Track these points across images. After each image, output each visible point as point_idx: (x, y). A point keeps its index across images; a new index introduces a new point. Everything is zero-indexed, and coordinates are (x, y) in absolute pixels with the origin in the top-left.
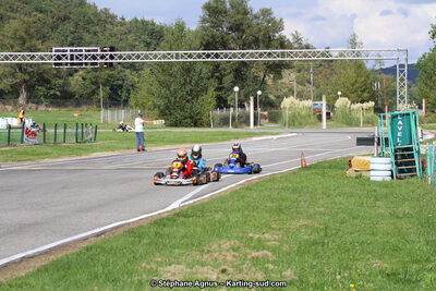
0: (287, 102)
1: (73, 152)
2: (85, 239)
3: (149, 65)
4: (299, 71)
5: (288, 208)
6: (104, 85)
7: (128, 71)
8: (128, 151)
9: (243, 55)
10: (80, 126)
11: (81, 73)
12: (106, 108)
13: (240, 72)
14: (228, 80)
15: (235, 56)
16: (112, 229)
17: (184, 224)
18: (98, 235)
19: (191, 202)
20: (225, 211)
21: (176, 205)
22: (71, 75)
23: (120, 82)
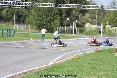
0: (87, 25)
1: (6, 40)
2: (20, 75)
3: (34, 8)
4: (91, 13)
5: (96, 67)
6: (16, 15)
7: (24, 10)
8: (27, 41)
9: (70, 6)
10: (9, 30)
11: (6, 9)
12: (16, 24)
13: (69, 12)
14: (64, 15)
15: (67, 6)
16: (29, 71)
17: (57, 71)
18: (24, 73)
19: (57, 62)
20: (72, 67)
21: (51, 63)
22: (2, 10)
23: (21, 14)
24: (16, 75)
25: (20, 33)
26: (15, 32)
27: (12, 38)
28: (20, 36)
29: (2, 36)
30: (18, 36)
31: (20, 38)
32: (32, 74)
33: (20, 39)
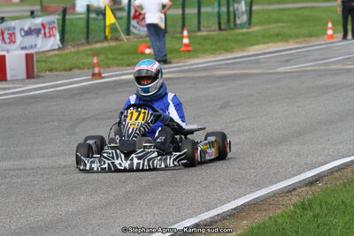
24: (275, 195)
25: (274, 10)
26: (255, 8)
27: (243, 34)
28: (277, 21)
29: (199, 30)
30: (268, 21)
31: (277, 30)
32: (344, 184)
33: (278, 35)
